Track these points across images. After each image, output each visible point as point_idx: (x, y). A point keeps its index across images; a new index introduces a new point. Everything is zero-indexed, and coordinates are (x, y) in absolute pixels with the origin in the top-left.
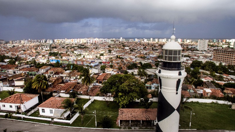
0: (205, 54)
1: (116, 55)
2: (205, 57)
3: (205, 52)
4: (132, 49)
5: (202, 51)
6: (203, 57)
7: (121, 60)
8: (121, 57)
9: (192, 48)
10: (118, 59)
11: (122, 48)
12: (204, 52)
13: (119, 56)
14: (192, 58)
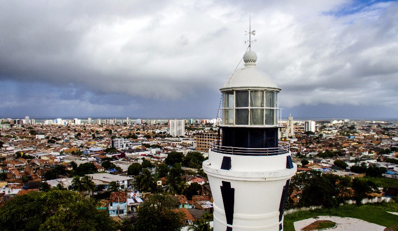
0: (182, 141)
1: (15, 151)
2: (183, 146)
4: (53, 138)
7: (28, 161)
9: (161, 133)
10: (20, 160)
13: (22, 154)
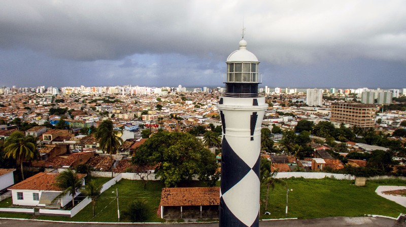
0: (318, 111)
1: (170, 113)
2: (318, 115)
3: (319, 108)
4: (198, 104)
5: (313, 106)
6: (315, 116)
7: (178, 122)
8: (178, 116)
9: (297, 102)
10: (173, 120)
11: (181, 103)
12: (317, 108)
13: (174, 116)
14: (298, 118)
